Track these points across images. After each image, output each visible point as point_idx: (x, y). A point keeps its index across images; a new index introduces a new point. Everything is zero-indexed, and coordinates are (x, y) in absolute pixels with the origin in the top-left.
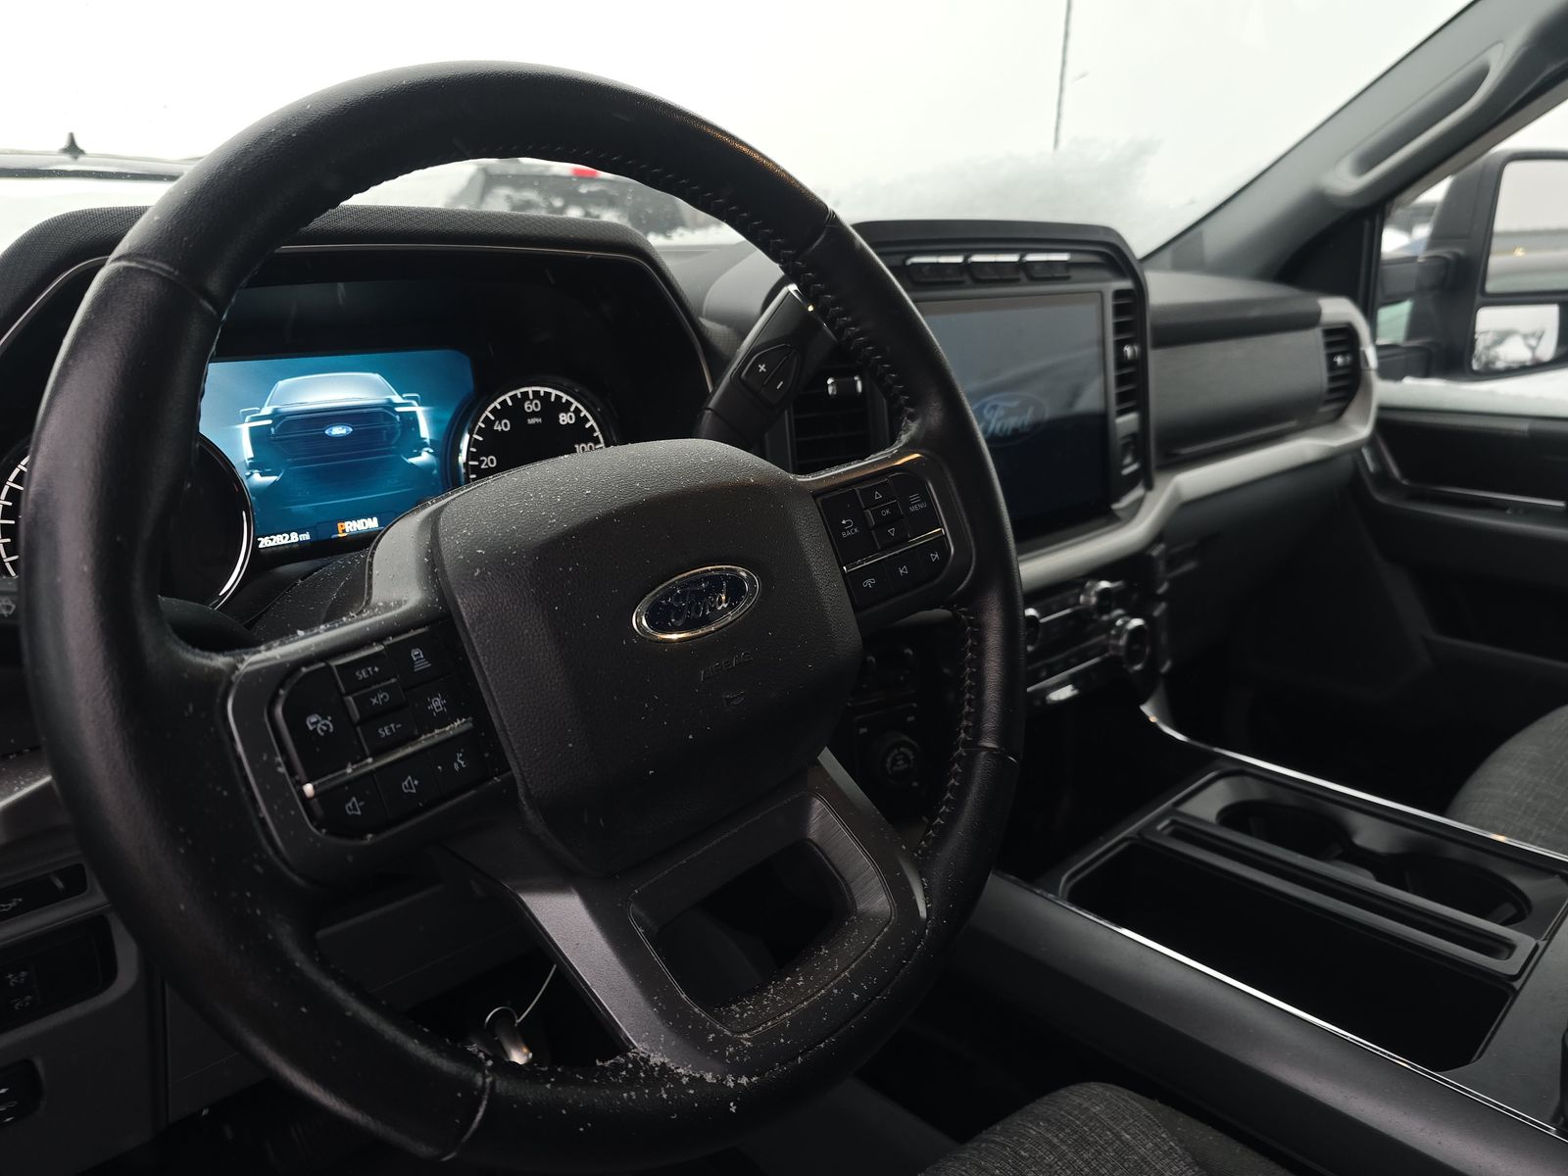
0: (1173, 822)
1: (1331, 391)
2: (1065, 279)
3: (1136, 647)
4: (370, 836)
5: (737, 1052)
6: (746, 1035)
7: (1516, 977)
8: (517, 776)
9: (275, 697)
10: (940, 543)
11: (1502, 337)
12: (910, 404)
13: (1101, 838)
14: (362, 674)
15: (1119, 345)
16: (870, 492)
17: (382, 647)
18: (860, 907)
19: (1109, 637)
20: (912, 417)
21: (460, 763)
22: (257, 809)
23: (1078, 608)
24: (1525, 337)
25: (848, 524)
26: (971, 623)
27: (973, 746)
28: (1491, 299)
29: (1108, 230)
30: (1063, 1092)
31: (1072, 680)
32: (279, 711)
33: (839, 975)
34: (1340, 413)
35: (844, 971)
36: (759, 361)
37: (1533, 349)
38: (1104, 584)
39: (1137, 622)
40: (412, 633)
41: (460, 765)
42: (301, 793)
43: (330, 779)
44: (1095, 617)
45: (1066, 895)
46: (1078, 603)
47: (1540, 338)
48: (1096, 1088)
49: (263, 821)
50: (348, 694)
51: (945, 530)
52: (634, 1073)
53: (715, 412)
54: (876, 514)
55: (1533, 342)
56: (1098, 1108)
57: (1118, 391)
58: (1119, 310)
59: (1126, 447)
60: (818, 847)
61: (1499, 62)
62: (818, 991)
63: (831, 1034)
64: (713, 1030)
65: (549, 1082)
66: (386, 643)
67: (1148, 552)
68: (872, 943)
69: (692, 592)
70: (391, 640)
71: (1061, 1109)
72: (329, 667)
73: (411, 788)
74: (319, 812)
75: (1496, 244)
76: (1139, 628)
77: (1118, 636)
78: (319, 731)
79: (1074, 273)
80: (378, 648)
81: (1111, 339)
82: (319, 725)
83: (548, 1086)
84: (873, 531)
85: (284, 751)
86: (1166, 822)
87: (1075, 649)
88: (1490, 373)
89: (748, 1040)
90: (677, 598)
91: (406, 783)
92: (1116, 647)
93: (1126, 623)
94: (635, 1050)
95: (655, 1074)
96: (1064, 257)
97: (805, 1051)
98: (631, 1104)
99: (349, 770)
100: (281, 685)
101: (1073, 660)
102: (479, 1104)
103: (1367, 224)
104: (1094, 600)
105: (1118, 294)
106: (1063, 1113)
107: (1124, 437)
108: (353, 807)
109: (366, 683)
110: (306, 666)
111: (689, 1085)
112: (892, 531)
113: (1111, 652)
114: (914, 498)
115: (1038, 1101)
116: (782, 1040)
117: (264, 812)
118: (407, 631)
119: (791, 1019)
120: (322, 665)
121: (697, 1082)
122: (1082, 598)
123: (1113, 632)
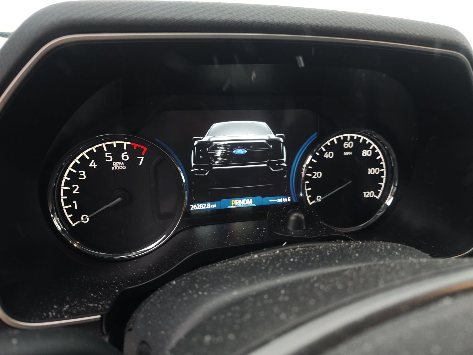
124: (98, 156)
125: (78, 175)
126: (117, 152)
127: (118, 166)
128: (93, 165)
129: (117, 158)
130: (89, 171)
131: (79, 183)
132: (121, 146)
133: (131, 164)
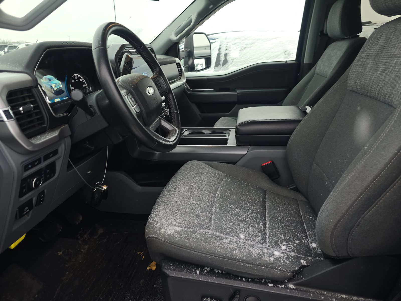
1: (179, 74)
7: (228, 138)
11: (198, 65)
12: (155, 68)
20: (155, 70)
24: (201, 65)
27: (174, 112)
28: (196, 58)
34: (181, 78)
36: (126, 65)
37: (202, 67)
47: (203, 65)
51: (164, 85)
54: (158, 83)
55: (202, 66)
61: (194, 18)
75: (195, 49)
88: (197, 71)
103: (177, 45)
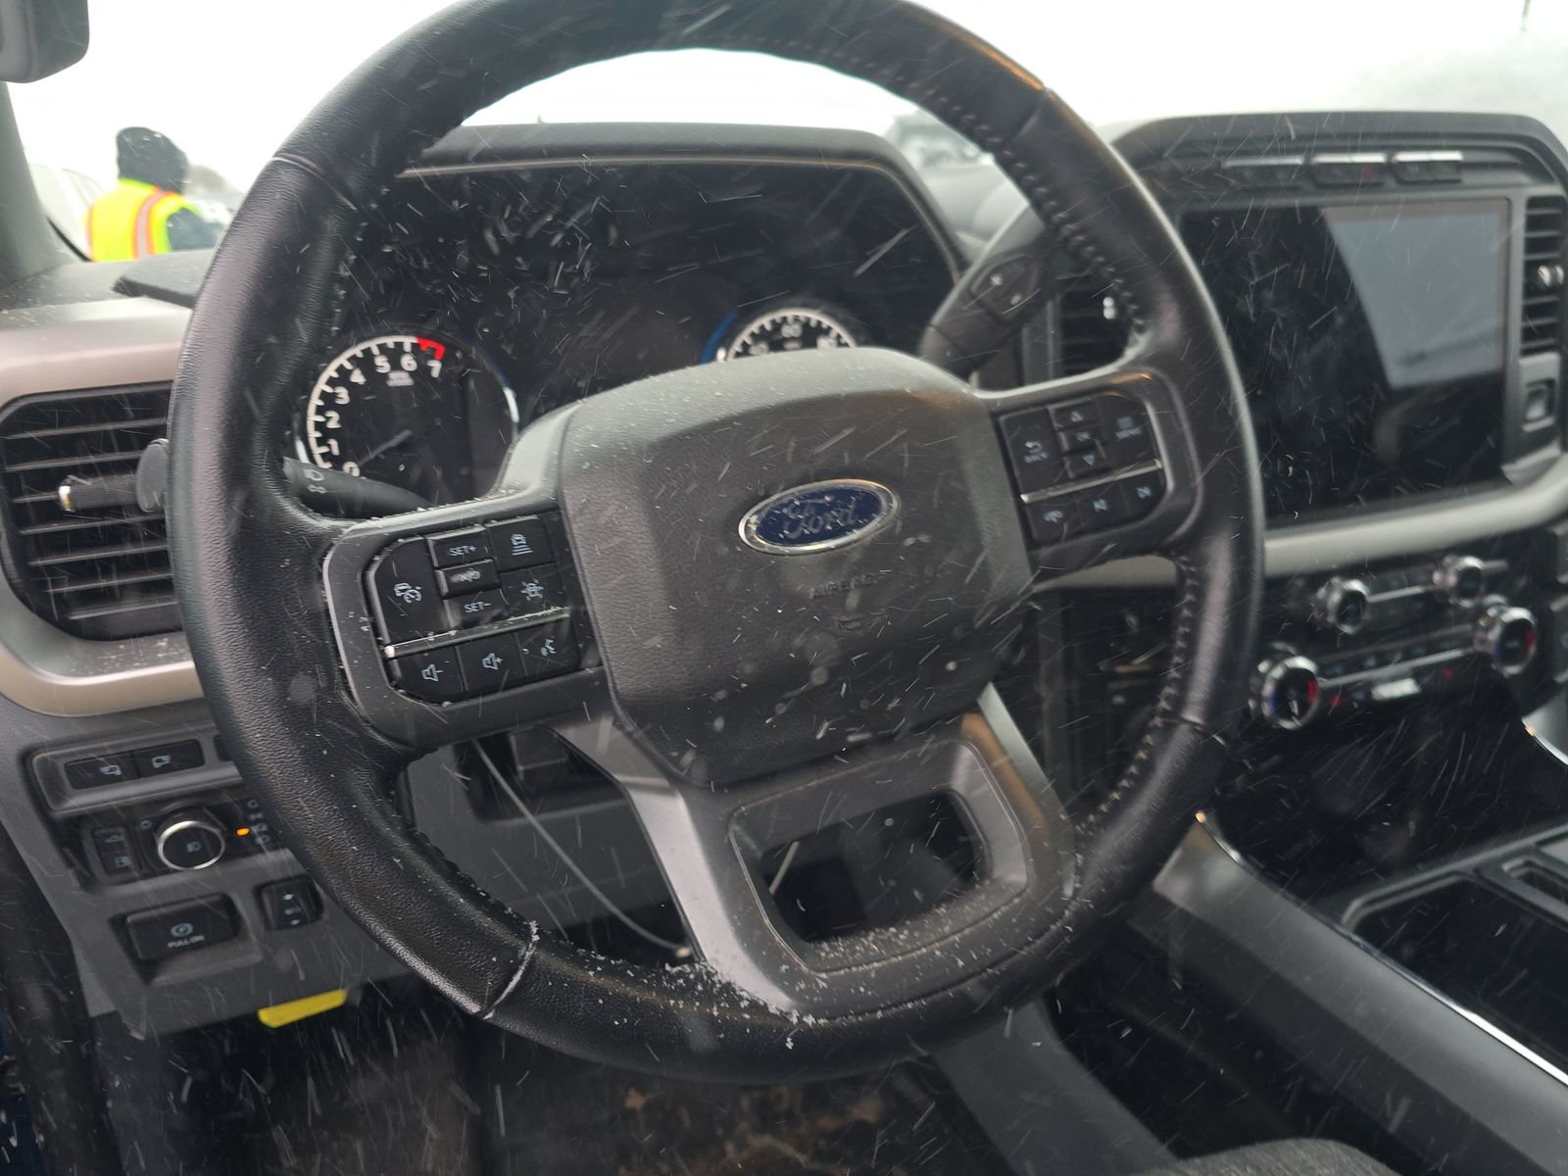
0: (1528, 864)
2: (1454, 183)
3: (1514, 644)
4: (447, 703)
5: (809, 991)
6: (824, 975)
8: (607, 669)
9: (371, 562)
10: (1156, 480)
12: (1140, 314)
13: (1420, 867)
14: (457, 552)
15: (1531, 268)
16: (1064, 413)
17: (483, 529)
18: (997, 872)
19: (1477, 627)
20: (1141, 330)
21: (548, 649)
22: (340, 662)
23: (1430, 588)
25: (1035, 447)
26: (1192, 575)
27: (1174, 716)
29: (1522, 120)
30: (1290, 1143)
31: (1417, 674)
32: (371, 574)
33: (946, 937)
35: (954, 933)
38: (1472, 562)
39: (1519, 613)
40: (520, 519)
41: (548, 650)
42: (383, 652)
43: (413, 646)
44: (1452, 601)
45: (1354, 923)
46: (1430, 582)
48: (1333, 1148)
49: (343, 672)
50: (439, 569)
51: (1164, 463)
52: (691, 985)
53: (939, 329)
54: (1072, 439)
56: (1326, 1171)
57: (1525, 324)
58: (1532, 223)
59: (1534, 396)
60: (964, 800)
62: (919, 948)
63: (924, 996)
64: (789, 961)
65: (594, 970)
66: (489, 525)
67: (1550, 530)
68: (995, 910)
69: (813, 505)
70: (495, 523)
71: (1279, 1160)
72: (425, 542)
73: (492, 665)
74: (398, 672)
76: (1521, 622)
77: (1488, 629)
78: (406, 598)
79: (1469, 178)
80: (478, 529)
81: (1519, 257)
82: (407, 593)
83: (591, 973)
84: (1065, 458)
85: (371, 612)
86: (1518, 862)
87: (1423, 638)
89: (823, 980)
90: (795, 509)
91: (487, 659)
92: (1484, 642)
93: (1502, 612)
94: (706, 964)
95: (715, 990)
96: (1455, 156)
97: (888, 1007)
98: (675, 1012)
99: (431, 638)
100: (378, 553)
101: (1419, 650)
102: (515, 972)
104: (1452, 580)
105: (1533, 202)
106: (1280, 1165)
107: (1531, 384)
108: (430, 673)
109: (458, 560)
110: (404, 537)
111: (746, 1010)
112: (1090, 459)
113: (1479, 648)
114: (1125, 422)
115: (1257, 1145)
116: (862, 990)
117: (346, 666)
118: (514, 517)
119: (878, 971)
120: (421, 538)
121: (756, 1007)
122: (1437, 577)
123: (1482, 623)
124: (365, 363)
125: (334, 396)
126: (394, 355)
127: (400, 379)
128: (358, 377)
129: (396, 366)
130: (353, 388)
131: (338, 408)
132: (399, 345)
133: (421, 373)
